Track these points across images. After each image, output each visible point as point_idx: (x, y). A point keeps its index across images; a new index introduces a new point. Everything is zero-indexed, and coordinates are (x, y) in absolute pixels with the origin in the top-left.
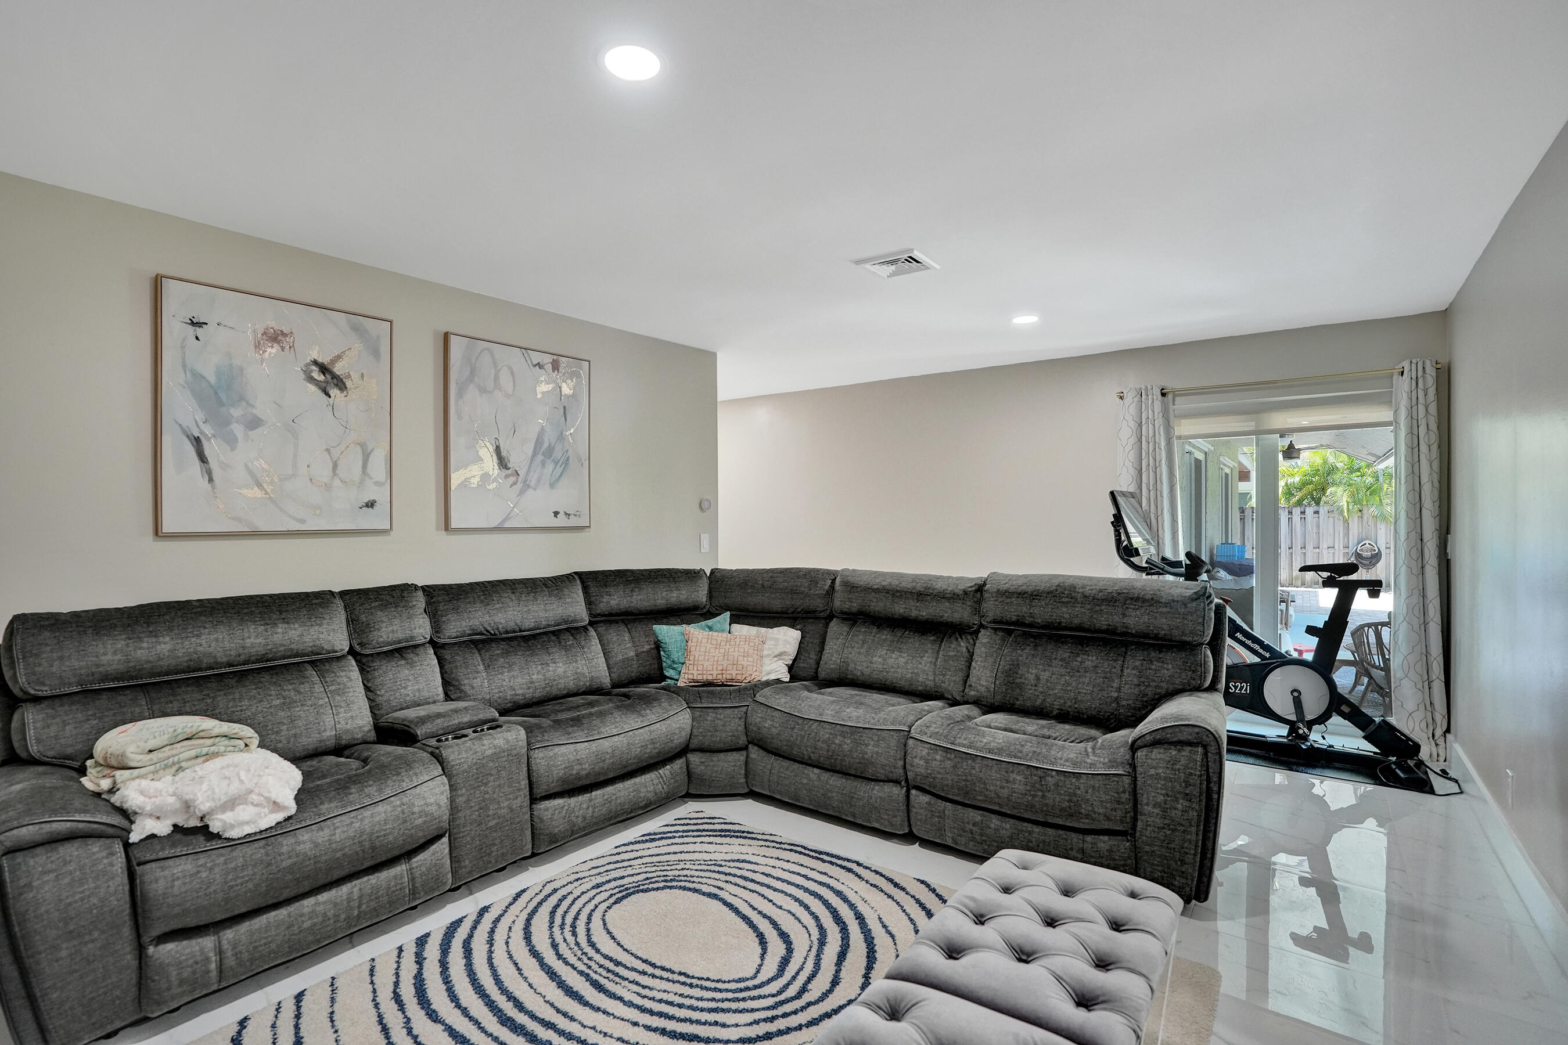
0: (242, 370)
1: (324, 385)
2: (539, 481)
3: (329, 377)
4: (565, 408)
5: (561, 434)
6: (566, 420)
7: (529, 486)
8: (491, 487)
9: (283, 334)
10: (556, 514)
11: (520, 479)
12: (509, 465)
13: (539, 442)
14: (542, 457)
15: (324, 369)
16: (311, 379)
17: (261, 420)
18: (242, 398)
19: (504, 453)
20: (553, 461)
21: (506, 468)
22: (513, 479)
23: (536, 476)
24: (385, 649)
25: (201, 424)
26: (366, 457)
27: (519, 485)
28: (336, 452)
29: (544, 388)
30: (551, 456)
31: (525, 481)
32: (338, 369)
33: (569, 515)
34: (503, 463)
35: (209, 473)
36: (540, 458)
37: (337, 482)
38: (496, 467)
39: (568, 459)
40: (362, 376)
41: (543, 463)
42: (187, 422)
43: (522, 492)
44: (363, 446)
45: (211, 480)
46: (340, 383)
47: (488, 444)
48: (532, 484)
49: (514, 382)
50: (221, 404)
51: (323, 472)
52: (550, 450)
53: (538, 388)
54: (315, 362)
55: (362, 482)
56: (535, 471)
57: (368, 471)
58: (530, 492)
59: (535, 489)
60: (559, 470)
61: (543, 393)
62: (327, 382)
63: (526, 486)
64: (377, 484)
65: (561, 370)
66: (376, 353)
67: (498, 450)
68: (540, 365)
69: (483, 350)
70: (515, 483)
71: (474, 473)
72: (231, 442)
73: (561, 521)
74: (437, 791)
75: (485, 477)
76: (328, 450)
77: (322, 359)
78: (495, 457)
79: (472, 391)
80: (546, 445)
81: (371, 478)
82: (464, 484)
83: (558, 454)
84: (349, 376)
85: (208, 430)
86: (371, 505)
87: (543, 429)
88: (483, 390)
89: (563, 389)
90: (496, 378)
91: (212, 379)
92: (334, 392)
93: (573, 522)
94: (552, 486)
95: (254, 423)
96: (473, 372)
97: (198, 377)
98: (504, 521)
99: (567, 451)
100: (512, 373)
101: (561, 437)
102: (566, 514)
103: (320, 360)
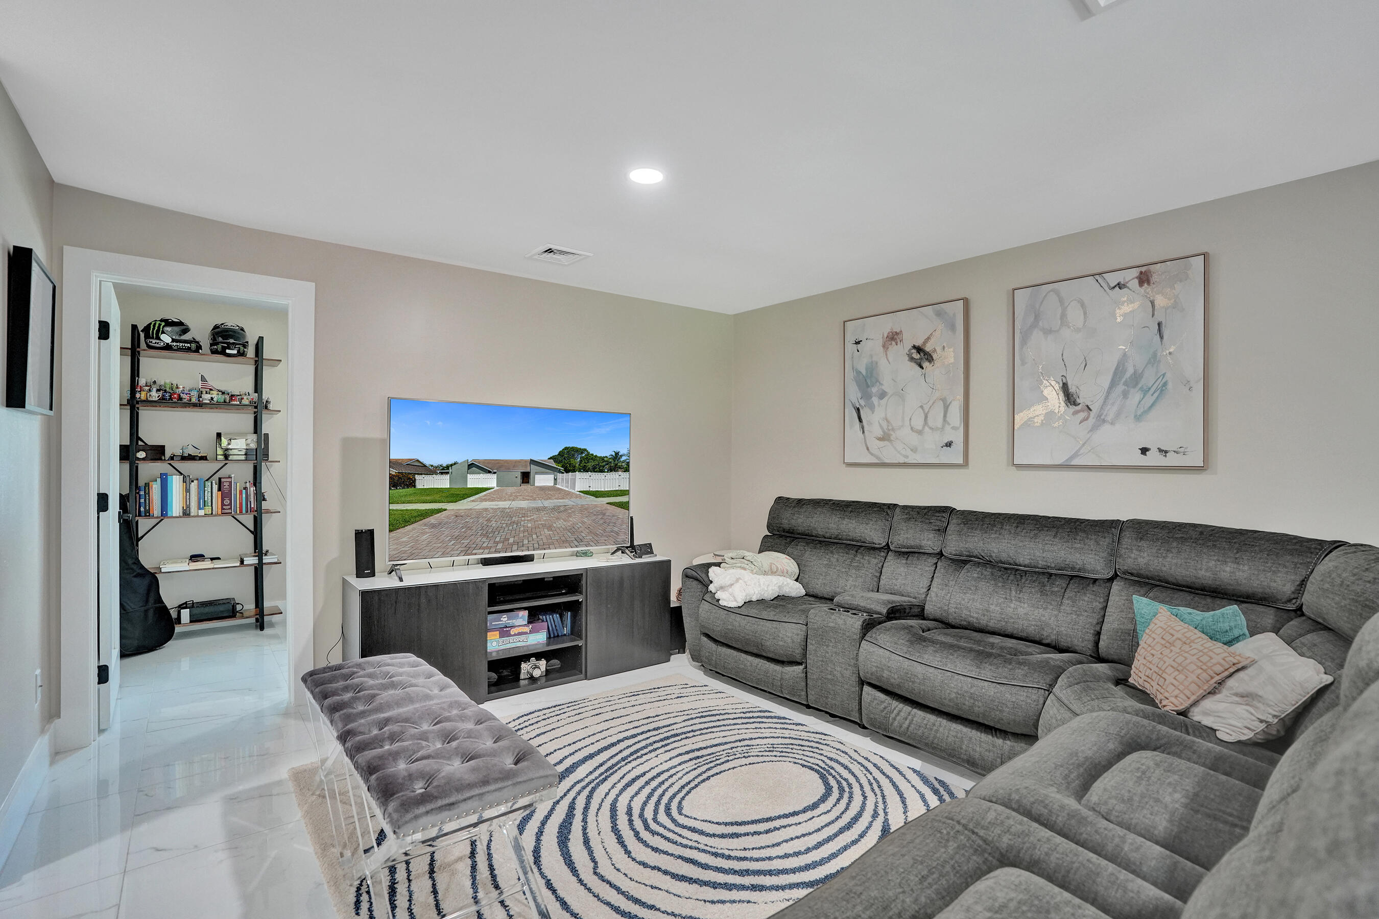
0: (877, 363)
1: (919, 361)
2: (1118, 415)
3: (922, 354)
4: (1159, 324)
5: (1155, 355)
6: (1162, 337)
7: (1104, 421)
8: (1056, 425)
9: (897, 333)
10: (1144, 451)
11: (1092, 414)
12: (1078, 401)
13: (1119, 370)
14: (1124, 387)
15: (919, 349)
16: (912, 359)
17: (886, 392)
18: (877, 381)
19: (1072, 389)
20: (1141, 389)
21: (1075, 404)
22: (1082, 415)
23: (1115, 409)
24: (903, 550)
25: (860, 400)
26: (946, 408)
27: (1091, 421)
28: (926, 408)
29: (1126, 309)
30: (1137, 384)
31: (1099, 416)
32: (928, 348)
33: (1166, 452)
34: (1070, 398)
35: (863, 428)
36: (1120, 388)
37: (927, 429)
38: (1063, 404)
39: (1165, 384)
40: (944, 347)
41: (1125, 395)
42: (854, 400)
43: (1094, 428)
44: (944, 400)
45: (863, 432)
46: (929, 357)
47: (1053, 383)
48: (1109, 418)
49: (1085, 313)
50: (868, 386)
51: (918, 423)
52: (1136, 378)
53: (1118, 311)
54: (914, 347)
55: (943, 426)
56: (1113, 404)
57: (948, 419)
58: (1106, 427)
59: (1112, 423)
60: (1149, 400)
61: (1125, 315)
62: (921, 359)
63: (1101, 420)
64: (954, 428)
65: (1153, 280)
66: (952, 327)
67: (1065, 387)
68: (1120, 286)
69: (1049, 292)
70: (1086, 419)
71: (1037, 413)
72: (872, 408)
73: (1153, 459)
74: (795, 631)
75: (1050, 415)
76: (922, 407)
77: (919, 343)
78: (1061, 395)
79: (1037, 335)
80: (1130, 371)
81: (949, 424)
82: (1028, 424)
83: (1149, 378)
84: (935, 350)
85: (862, 402)
86: (949, 444)
87: (1125, 355)
88: (1048, 332)
89: (1156, 303)
90: (1063, 316)
91: (864, 372)
92: (926, 364)
93: (1172, 460)
94: (1138, 418)
95: (882, 395)
96: (1037, 318)
97: (859, 373)
98: (1072, 458)
99: (1164, 375)
100: (1083, 305)
101: (1154, 360)
102: (1160, 450)
103: (917, 345)
